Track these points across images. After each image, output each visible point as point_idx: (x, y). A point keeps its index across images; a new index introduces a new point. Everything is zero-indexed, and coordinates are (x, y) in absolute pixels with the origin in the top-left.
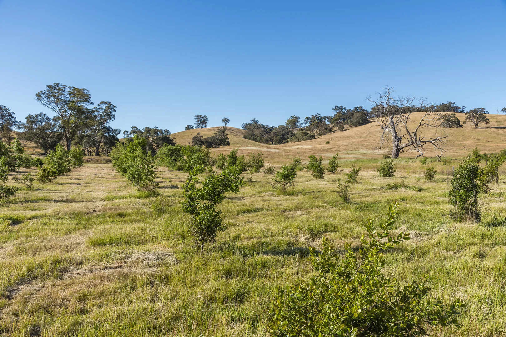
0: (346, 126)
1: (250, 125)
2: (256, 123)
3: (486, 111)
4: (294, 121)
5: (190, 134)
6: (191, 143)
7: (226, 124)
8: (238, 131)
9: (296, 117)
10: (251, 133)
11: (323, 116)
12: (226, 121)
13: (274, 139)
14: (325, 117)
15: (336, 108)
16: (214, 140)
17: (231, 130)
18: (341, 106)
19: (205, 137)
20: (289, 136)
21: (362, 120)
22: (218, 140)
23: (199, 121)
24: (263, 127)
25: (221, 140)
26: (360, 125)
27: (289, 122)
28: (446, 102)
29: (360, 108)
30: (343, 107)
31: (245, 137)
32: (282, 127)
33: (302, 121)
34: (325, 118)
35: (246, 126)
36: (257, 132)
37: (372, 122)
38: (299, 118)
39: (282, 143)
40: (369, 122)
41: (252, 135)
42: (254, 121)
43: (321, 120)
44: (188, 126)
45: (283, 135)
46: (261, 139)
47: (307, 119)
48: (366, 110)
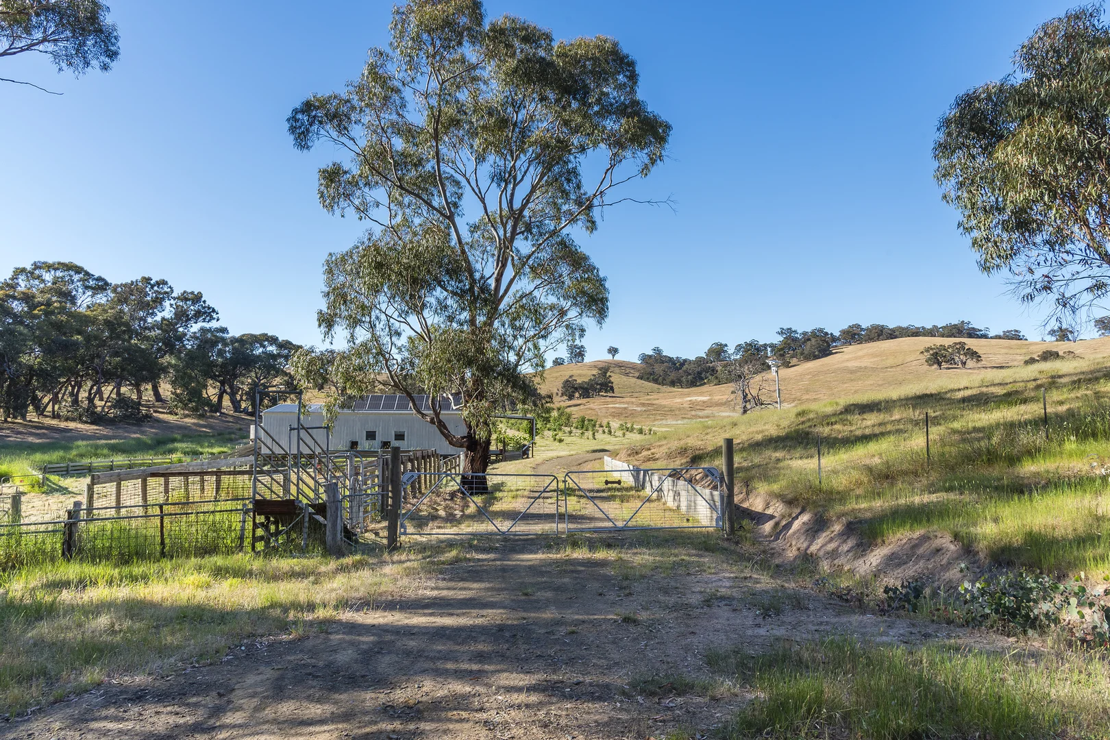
0: (794, 361)
1: (650, 357)
2: (659, 354)
3: (1021, 334)
4: (718, 351)
5: (559, 374)
6: (560, 389)
7: (613, 356)
8: (632, 366)
9: (721, 345)
10: (649, 370)
11: (761, 343)
12: (614, 351)
13: (684, 379)
14: (765, 344)
15: (781, 333)
16: (592, 385)
17: (620, 365)
18: (790, 329)
19: (579, 381)
20: (708, 374)
21: (819, 351)
22: (598, 384)
23: (572, 353)
24: (671, 359)
25: (601, 384)
26: (816, 357)
27: (711, 351)
28: (955, 322)
29: (821, 330)
30: (793, 329)
31: (640, 378)
32: (700, 361)
33: (731, 349)
34: (765, 346)
35: (645, 358)
36: (658, 369)
37: (836, 353)
38: (726, 345)
39: (696, 386)
40: (831, 353)
41: (651, 374)
42: (657, 350)
43: (758, 350)
44: (556, 359)
45: (700, 373)
46: (664, 379)
47: (739, 347)
48: (832, 334)
